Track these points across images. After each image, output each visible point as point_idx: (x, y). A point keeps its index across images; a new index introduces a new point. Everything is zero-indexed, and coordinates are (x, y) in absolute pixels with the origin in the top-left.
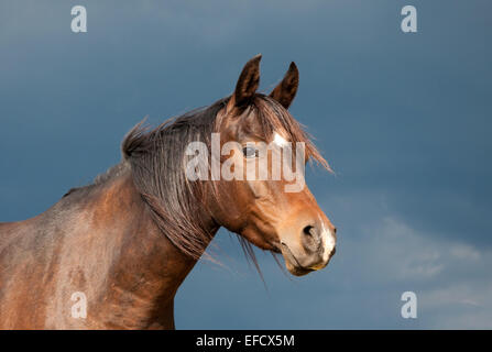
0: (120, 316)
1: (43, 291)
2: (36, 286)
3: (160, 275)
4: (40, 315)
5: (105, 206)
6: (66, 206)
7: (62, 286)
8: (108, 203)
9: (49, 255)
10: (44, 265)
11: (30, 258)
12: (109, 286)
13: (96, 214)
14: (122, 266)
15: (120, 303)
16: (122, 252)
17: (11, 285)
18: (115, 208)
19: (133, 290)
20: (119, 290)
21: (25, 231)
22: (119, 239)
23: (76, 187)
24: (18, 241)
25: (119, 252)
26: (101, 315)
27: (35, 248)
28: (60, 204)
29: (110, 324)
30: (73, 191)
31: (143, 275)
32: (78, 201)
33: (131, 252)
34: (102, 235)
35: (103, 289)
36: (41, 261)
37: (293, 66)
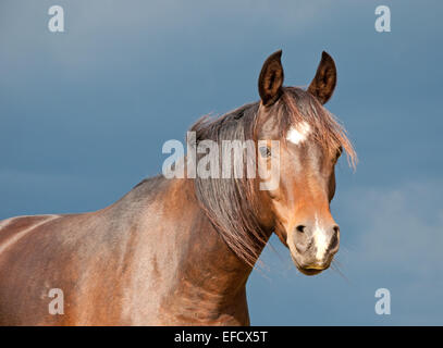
0: (192, 309)
1: (118, 283)
2: (110, 278)
3: (225, 270)
4: (116, 307)
5: (174, 198)
6: (137, 198)
7: (136, 279)
8: (176, 195)
9: (123, 248)
10: (118, 258)
11: (104, 251)
12: (180, 280)
13: (166, 206)
14: (190, 261)
15: (190, 296)
16: (190, 246)
17: (86, 278)
18: (182, 200)
19: (201, 285)
20: (188, 284)
21: (97, 223)
22: (187, 232)
23: (147, 177)
24: (92, 233)
25: (187, 245)
26: (173, 308)
27: (109, 240)
28: (131, 195)
29: (181, 317)
30: (145, 181)
31: (209, 270)
32: (149, 192)
33: (197, 247)
34: (172, 228)
35: (175, 283)
36: (116, 254)
37: (325, 55)
